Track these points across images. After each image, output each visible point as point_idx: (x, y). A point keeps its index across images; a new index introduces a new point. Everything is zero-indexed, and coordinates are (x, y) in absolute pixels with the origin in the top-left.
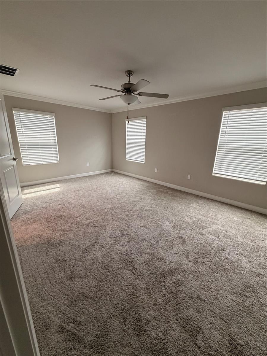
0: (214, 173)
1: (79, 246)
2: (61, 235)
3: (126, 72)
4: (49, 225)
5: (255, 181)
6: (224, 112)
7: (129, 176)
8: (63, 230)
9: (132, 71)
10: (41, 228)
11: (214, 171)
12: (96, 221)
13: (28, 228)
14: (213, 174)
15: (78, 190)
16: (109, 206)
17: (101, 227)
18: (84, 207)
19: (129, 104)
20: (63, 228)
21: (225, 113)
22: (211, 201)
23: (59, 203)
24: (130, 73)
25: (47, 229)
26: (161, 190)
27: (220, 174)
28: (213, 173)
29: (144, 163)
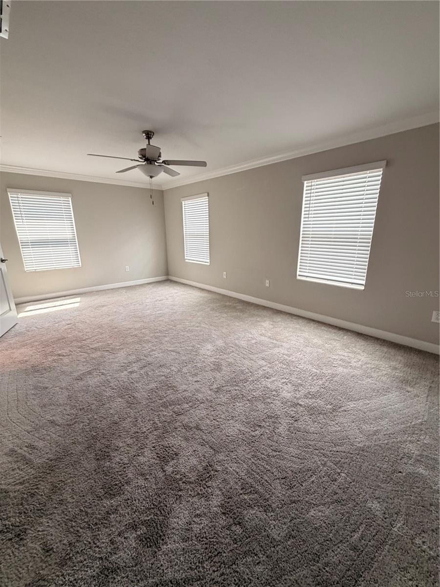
0: (299, 275)
1: (71, 373)
2: (54, 360)
3: (144, 132)
4: (44, 349)
5: (350, 284)
6: (305, 182)
7: (190, 286)
8: (59, 355)
9: (151, 132)
10: (31, 353)
11: (298, 273)
12: (108, 345)
13: (13, 353)
14: (298, 278)
15: (103, 306)
16: (138, 325)
17: (112, 351)
18: (100, 327)
19: (151, 177)
20: (60, 352)
21: (307, 183)
22: (295, 317)
23: (69, 322)
24: (149, 135)
25: (39, 353)
26: (228, 304)
27: (307, 277)
28: (297, 275)
29: (209, 264)
